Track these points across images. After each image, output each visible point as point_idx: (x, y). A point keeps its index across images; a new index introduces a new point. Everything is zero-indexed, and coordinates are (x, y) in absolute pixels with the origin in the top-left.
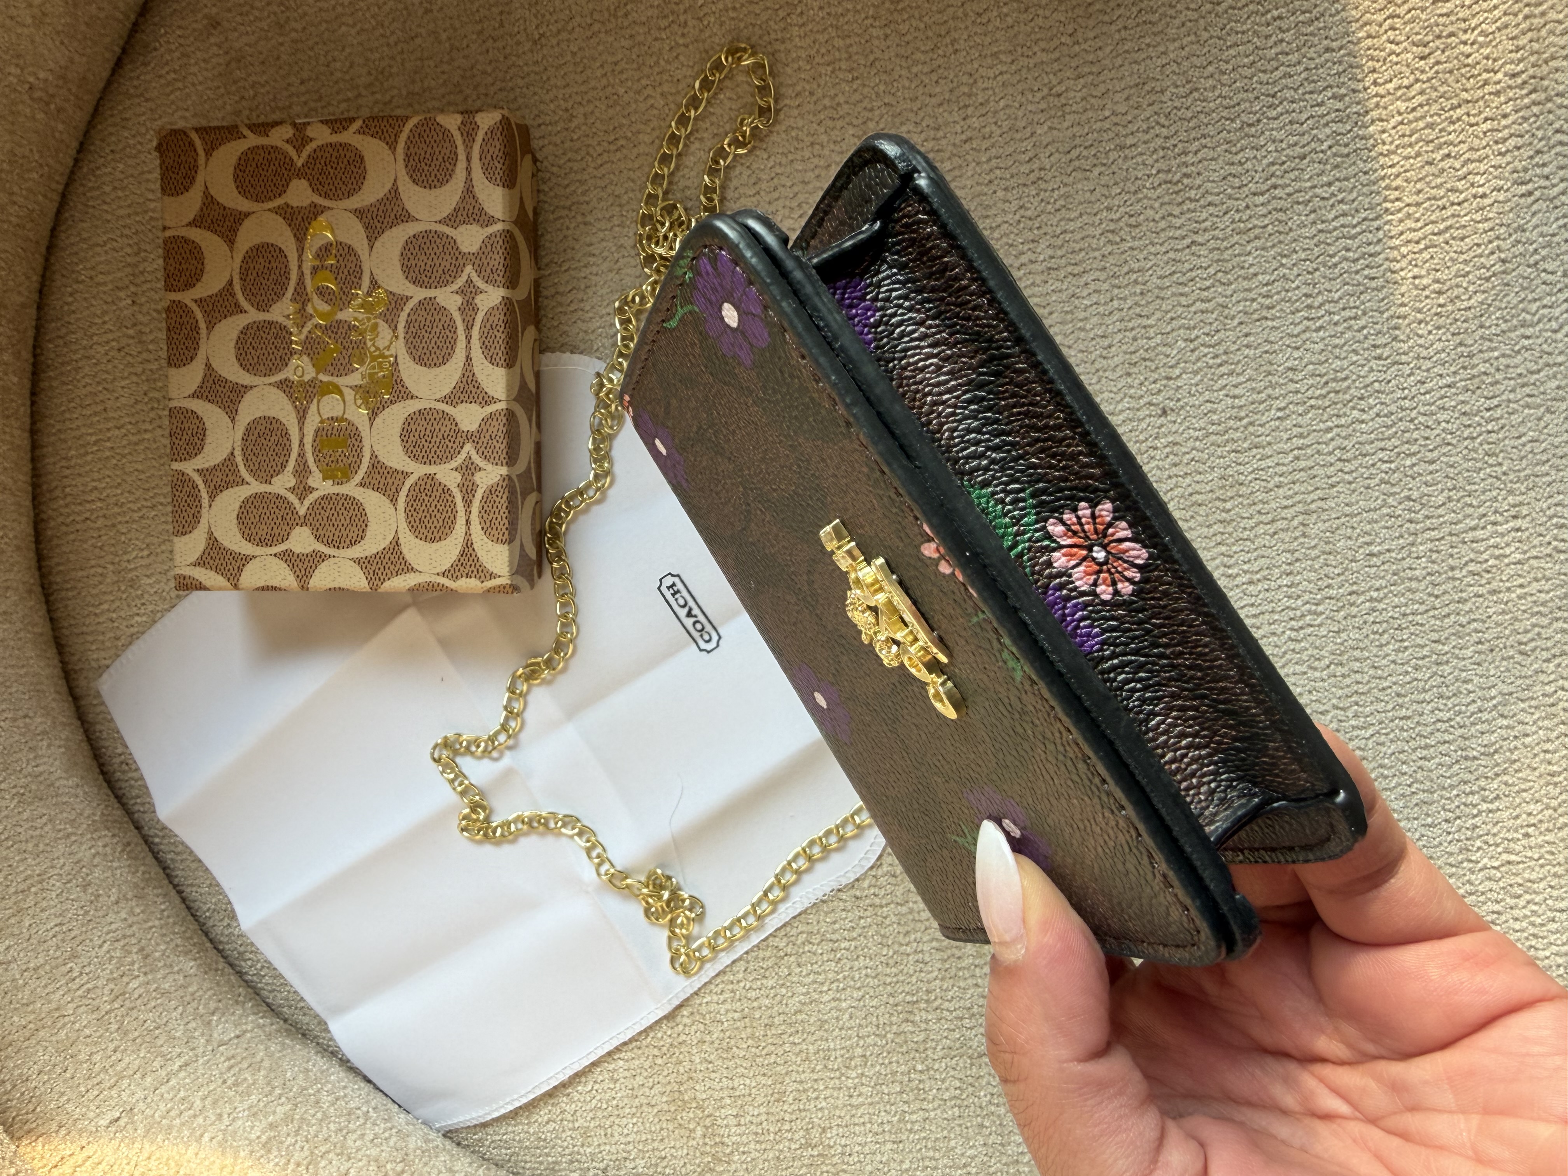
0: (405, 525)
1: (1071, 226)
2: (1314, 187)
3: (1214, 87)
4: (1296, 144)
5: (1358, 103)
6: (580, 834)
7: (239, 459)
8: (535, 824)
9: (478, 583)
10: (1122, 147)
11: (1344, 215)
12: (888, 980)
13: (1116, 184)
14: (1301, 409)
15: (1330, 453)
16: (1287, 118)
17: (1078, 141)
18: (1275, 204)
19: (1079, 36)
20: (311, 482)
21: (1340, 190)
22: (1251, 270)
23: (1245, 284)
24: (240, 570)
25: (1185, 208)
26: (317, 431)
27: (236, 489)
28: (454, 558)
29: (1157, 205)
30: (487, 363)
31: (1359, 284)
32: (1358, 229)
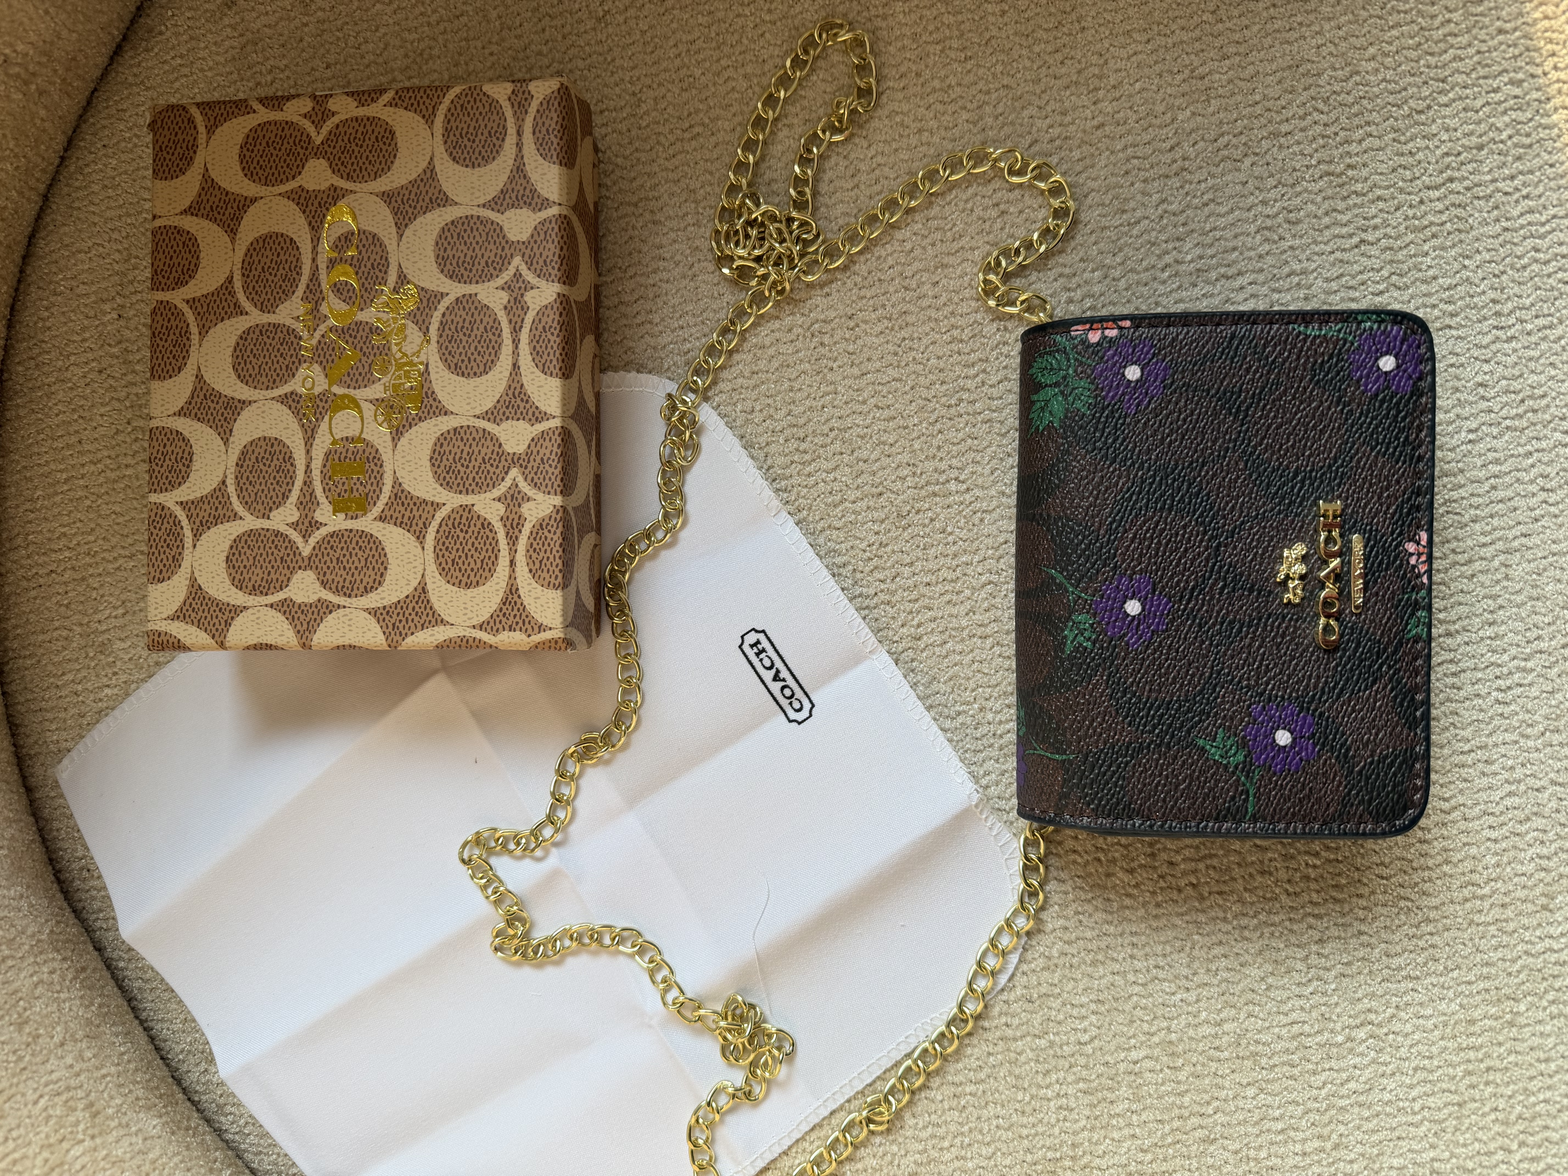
0: (433, 567)
1: (1221, 222)
2: (1494, 181)
3: (1377, 70)
4: (1471, 133)
5: (1538, 89)
6: (641, 952)
7: (231, 489)
8: (586, 940)
9: (524, 636)
10: (1276, 135)
11: (1531, 211)
12: (1025, 1132)
13: (1272, 175)
14: (1495, 431)
15: (1532, 482)
16: (1460, 105)
17: (1225, 128)
18: (1453, 198)
19: (1222, 12)
20: (319, 516)
21: (1524, 184)
22: (1431, 273)
23: (1424, 288)
24: (228, 624)
25: (1351, 202)
26: (327, 455)
27: (227, 525)
28: (495, 607)
29: (1319, 199)
30: (538, 373)
31: (1552, 289)
32: (1547, 228)
